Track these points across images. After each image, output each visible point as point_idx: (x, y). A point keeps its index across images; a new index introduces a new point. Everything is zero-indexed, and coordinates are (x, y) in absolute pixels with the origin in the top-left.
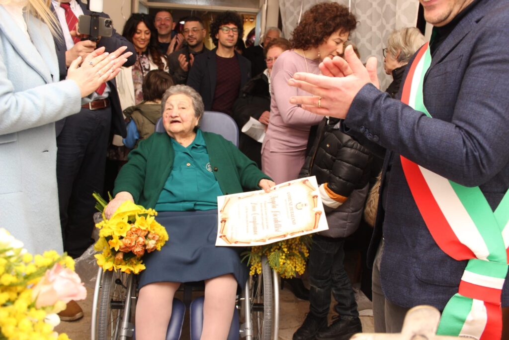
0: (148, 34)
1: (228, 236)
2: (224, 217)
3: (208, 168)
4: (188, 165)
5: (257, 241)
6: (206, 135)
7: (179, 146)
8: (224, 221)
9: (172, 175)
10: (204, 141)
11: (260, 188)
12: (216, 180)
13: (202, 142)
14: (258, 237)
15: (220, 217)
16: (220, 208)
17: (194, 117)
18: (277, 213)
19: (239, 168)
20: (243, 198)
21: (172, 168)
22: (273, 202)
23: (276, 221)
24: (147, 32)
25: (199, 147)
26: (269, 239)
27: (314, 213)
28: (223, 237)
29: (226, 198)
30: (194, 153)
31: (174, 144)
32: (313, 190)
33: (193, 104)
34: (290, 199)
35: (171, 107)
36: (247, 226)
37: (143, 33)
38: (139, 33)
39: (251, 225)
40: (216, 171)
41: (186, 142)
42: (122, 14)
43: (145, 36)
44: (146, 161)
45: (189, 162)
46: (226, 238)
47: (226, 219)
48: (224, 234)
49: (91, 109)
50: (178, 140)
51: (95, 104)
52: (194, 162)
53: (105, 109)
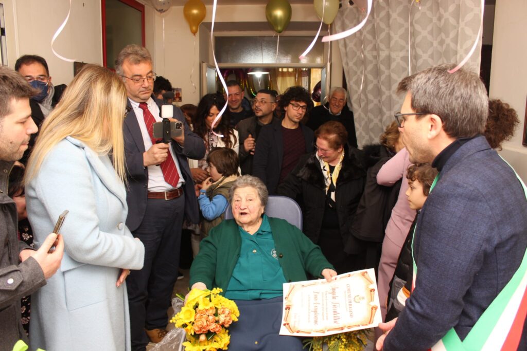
1: (291, 324)
2: (288, 304)
3: (273, 254)
4: (255, 251)
5: (317, 332)
6: (272, 220)
7: (246, 233)
8: (288, 308)
9: (240, 263)
10: (269, 227)
11: (323, 277)
12: (281, 266)
13: (268, 228)
14: (319, 327)
15: (285, 303)
18: (337, 305)
19: (303, 253)
20: (306, 286)
21: (239, 256)
22: (333, 293)
23: (335, 312)
25: (264, 233)
26: (328, 331)
27: (371, 307)
28: (286, 325)
29: (291, 285)
30: (259, 239)
31: (241, 232)
32: (371, 283)
33: (259, 195)
34: (349, 291)
35: (239, 199)
36: (309, 316)
38: (211, 116)
39: (312, 314)
40: (281, 257)
41: (252, 230)
42: (191, 82)
44: (217, 249)
45: (255, 249)
46: (289, 326)
47: (290, 307)
48: (288, 322)
49: (166, 199)
50: (246, 229)
51: (170, 194)
52: (260, 248)
53: (178, 197)
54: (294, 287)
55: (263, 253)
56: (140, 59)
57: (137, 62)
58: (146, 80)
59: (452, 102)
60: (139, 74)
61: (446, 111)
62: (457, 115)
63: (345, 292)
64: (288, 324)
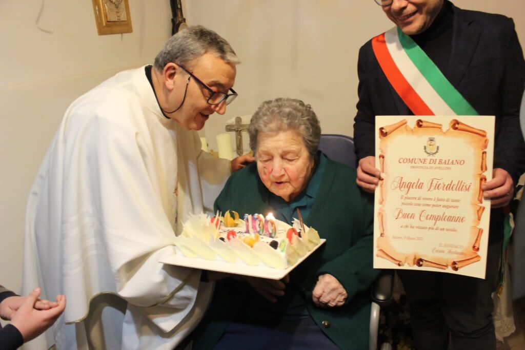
2: (411, 262)
5: (479, 220)
8: (419, 262)
14: (470, 216)
15: (409, 266)
18: (435, 182)
20: (383, 230)
22: (410, 186)
23: (449, 187)
27: (452, 130)
28: (457, 266)
32: (404, 123)
34: (411, 161)
36: (443, 229)
39: (443, 224)
47: (418, 258)
54: (381, 250)
63: (413, 167)
64: (454, 263)
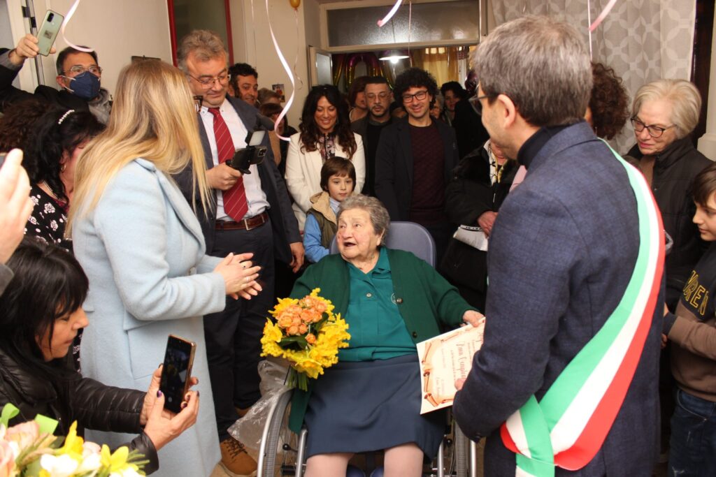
0: (332, 110)
1: (434, 395)
2: (427, 368)
3: (393, 300)
4: (369, 295)
7: (358, 271)
8: (427, 373)
9: (349, 312)
10: (389, 264)
12: (401, 315)
13: (386, 265)
15: (423, 368)
16: (421, 356)
17: (373, 235)
21: (348, 301)
24: (332, 108)
25: (382, 272)
28: (428, 397)
29: (426, 344)
30: (376, 280)
31: (351, 270)
33: (371, 219)
35: (344, 225)
37: (326, 110)
38: (320, 111)
40: (399, 302)
41: (367, 267)
43: (328, 114)
45: (370, 292)
46: (432, 398)
47: (430, 371)
48: (429, 392)
49: (248, 229)
50: (357, 264)
51: (252, 223)
52: (376, 291)
53: (263, 225)
54: (431, 345)
55: (379, 297)
56: (209, 55)
57: (206, 59)
58: (217, 81)
59: (519, 78)
60: (208, 74)
61: (515, 91)
62: (530, 95)
64: (430, 395)
